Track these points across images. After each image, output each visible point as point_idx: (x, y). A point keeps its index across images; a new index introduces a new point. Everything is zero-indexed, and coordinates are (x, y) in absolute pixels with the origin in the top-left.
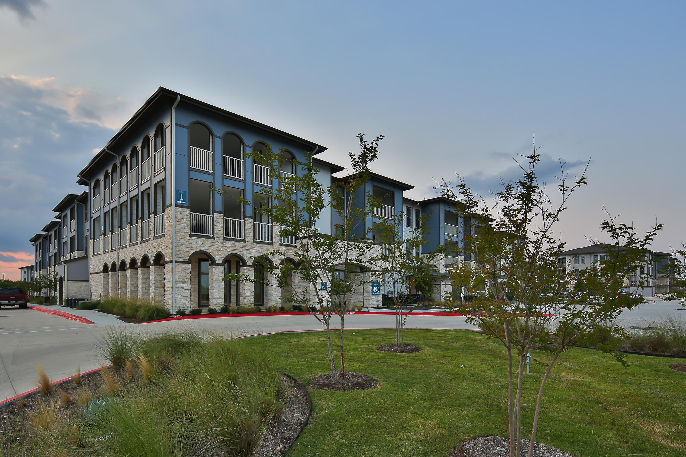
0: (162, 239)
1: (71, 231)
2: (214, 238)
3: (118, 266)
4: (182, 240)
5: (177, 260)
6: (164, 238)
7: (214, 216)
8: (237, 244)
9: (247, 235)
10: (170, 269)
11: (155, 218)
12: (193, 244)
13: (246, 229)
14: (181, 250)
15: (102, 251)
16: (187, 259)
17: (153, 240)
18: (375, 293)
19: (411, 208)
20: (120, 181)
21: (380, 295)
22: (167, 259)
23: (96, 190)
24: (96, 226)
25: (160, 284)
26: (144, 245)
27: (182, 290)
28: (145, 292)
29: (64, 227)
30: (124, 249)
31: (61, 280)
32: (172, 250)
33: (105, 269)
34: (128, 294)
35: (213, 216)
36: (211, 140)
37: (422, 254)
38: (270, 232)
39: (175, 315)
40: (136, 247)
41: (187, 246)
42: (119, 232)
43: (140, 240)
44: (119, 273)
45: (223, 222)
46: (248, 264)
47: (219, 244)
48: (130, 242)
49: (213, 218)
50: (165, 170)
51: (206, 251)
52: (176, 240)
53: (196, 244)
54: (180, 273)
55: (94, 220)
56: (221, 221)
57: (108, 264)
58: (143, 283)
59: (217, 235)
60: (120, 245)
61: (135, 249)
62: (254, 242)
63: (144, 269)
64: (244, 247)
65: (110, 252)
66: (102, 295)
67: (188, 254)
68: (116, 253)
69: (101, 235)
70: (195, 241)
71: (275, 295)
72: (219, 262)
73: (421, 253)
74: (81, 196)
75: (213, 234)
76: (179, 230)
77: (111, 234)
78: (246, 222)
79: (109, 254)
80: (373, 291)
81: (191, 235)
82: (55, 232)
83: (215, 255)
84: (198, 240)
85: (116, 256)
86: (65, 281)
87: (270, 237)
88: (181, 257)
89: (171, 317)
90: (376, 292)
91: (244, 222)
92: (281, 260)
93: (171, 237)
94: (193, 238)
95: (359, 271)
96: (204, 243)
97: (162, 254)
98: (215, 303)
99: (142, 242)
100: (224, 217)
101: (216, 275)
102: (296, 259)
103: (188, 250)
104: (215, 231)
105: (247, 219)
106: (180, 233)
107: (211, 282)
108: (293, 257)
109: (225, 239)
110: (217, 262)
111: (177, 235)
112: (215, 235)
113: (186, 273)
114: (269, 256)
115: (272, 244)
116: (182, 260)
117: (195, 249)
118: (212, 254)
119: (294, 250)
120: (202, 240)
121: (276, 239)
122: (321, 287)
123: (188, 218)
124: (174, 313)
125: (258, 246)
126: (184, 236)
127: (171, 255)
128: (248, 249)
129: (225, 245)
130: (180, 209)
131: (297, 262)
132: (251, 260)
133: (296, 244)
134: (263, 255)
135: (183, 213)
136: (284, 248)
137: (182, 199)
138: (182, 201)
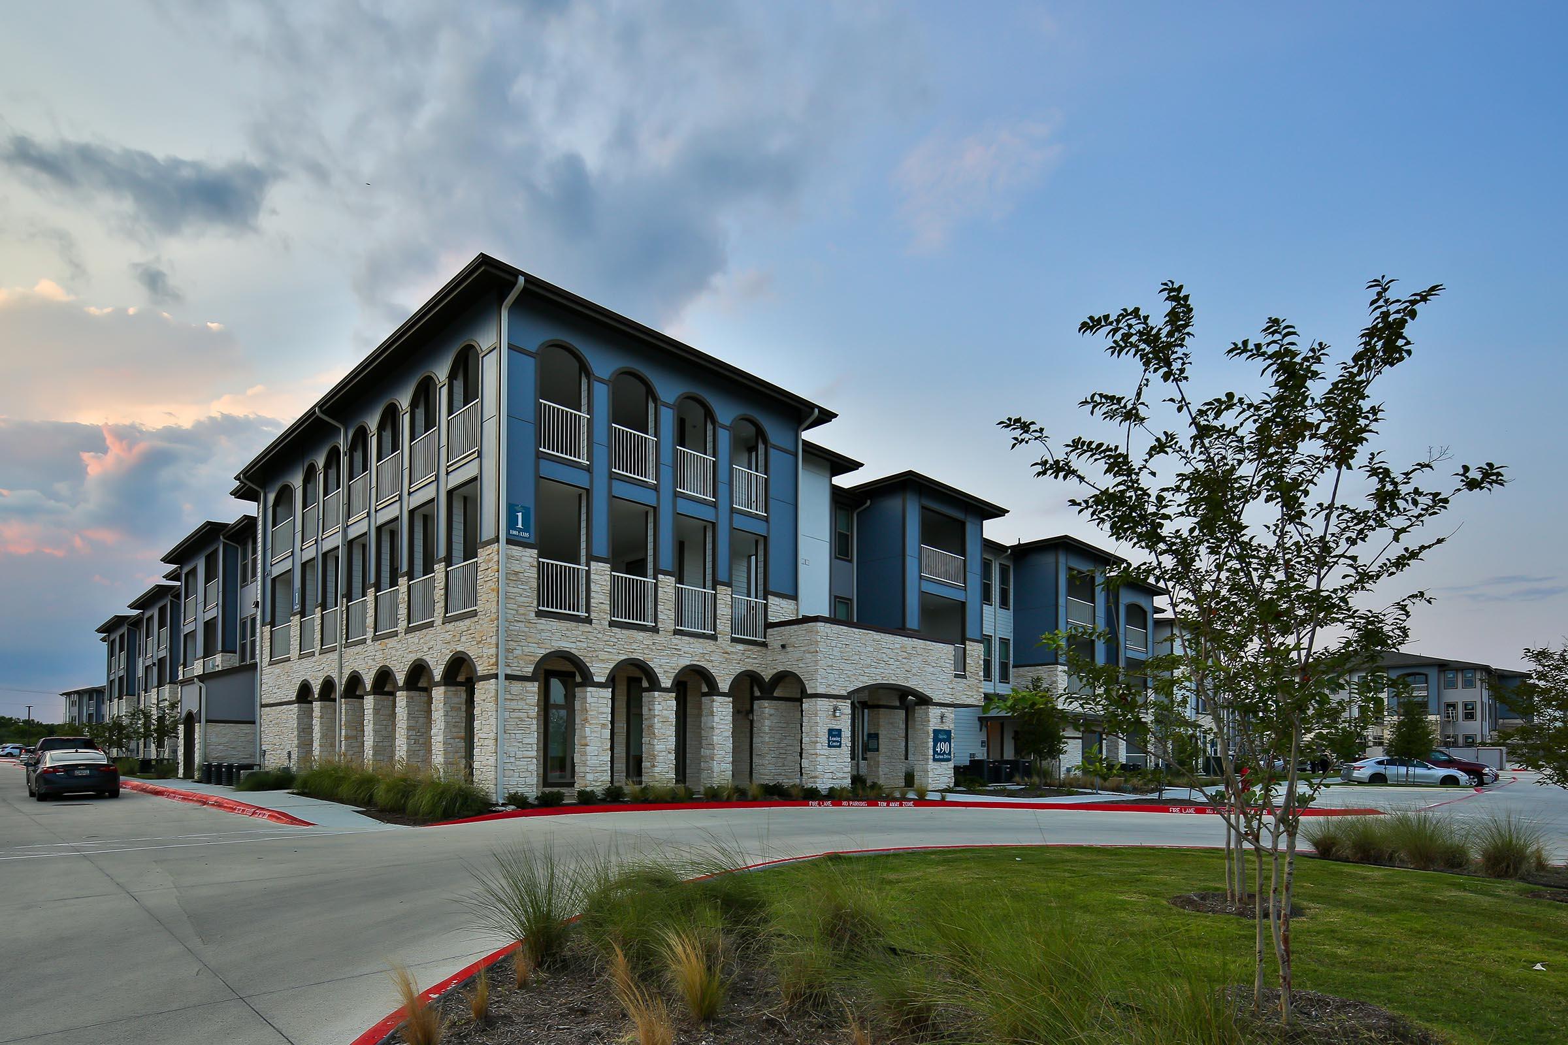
0: (467, 622)
1: (205, 608)
2: (588, 621)
3: (340, 688)
4: (520, 624)
5: (509, 672)
6: (476, 619)
7: (590, 567)
8: (640, 635)
9: (661, 616)
10: (493, 694)
11: (447, 573)
12: (544, 635)
13: (659, 600)
14: (517, 648)
15: (294, 653)
16: (529, 670)
17: (443, 624)
18: (941, 757)
19: (991, 561)
20: (349, 486)
21: (949, 760)
22: (481, 670)
23: (279, 509)
24: (277, 595)
25: (457, 730)
26: (414, 638)
27: (518, 744)
28: (413, 749)
29: (186, 597)
30: (359, 648)
31: (190, 721)
32: (497, 648)
33: (304, 693)
34: (369, 752)
35: (587, 568)
36: (584, 387)
37: (1014, 667)
38: (709, 608)
39: (503, 805)
40: (391, 642)
41: (529, 640)
42: (345, 606)
43: (403, 625)
44: (343, 706)
45: (609, 583)
46: (663, 685)
47: (600, 636)
48: (376, 631)
49: (588, 573)
50: (480, 455)
51: (573, 651)
52: (507, 624)
53: (550, 634)
54: (514, 705)
55: (274, 580)
56: (605, 580)
57: (312, 682)
58: (409, 728)
59: (596, 615)
60: (347, 638)
61: (389, 646)
62: (676, 632)
63: (412, 693)
64: (654, 644)
65: (317, 654)
66: (294, 756)
67: (532, 658)
68: (335, 656)
69: (294, 615)
70: (548, 627)
71: (719, 758)
72: (600, 678)
73: (1011, 666)
74: (236, 526)
75: (588, 610)
76: (512, 600)
77: (322, 611)
78: (659, 585)
79: (314, 659)
80: (935, 752)
81: (540, 614)
82: (162, 611)
83: (592, 663)
84: (555, 624)
85: (336, 665)
86: (200, 722)
87: (709, 621)
88: (516, 664)
89: (495, 811)
90: (943, 754)
91: (656, 585)
92: (733, 677)
93: (495, 616)
94: (543, 621)
95: (898, 704)
96: (568, 634)
97: (466, 658)
98: (590, 777)
99: (409, 630)
100: (612, 571)
101: (592, 708)
102: (767, 675)
103: (532, 650)
104: (592, 605)
105: (660, 577)
106: (515, 607)
107: (580, 726)
108: (758, 670)
109: (612, 624)
110: (596, 679)
111: (510, 611)
112: (592, 613)
113: (526, 704)
114: (708, 666)
115: (714, 638)
116: (519, 673)
117: (547, 646)
118: (586, 660)
119: (760, 654)
120: (562, 624)
121: (724, 626)
122: (829, 741)
123: (533, 573)
124: (501, 802)
125: (683, 642)
126: (523, 614)
127: (494, 660)
128: (664, 648)
129: (612, 639)
130: (516, 551)
131: (767, 680)
132: (670, 675)
133: (765, 638)
134: (695, 663)
135: (524, 559)
136: (741, 647)
137: (520, 526)
138: (520, 530)
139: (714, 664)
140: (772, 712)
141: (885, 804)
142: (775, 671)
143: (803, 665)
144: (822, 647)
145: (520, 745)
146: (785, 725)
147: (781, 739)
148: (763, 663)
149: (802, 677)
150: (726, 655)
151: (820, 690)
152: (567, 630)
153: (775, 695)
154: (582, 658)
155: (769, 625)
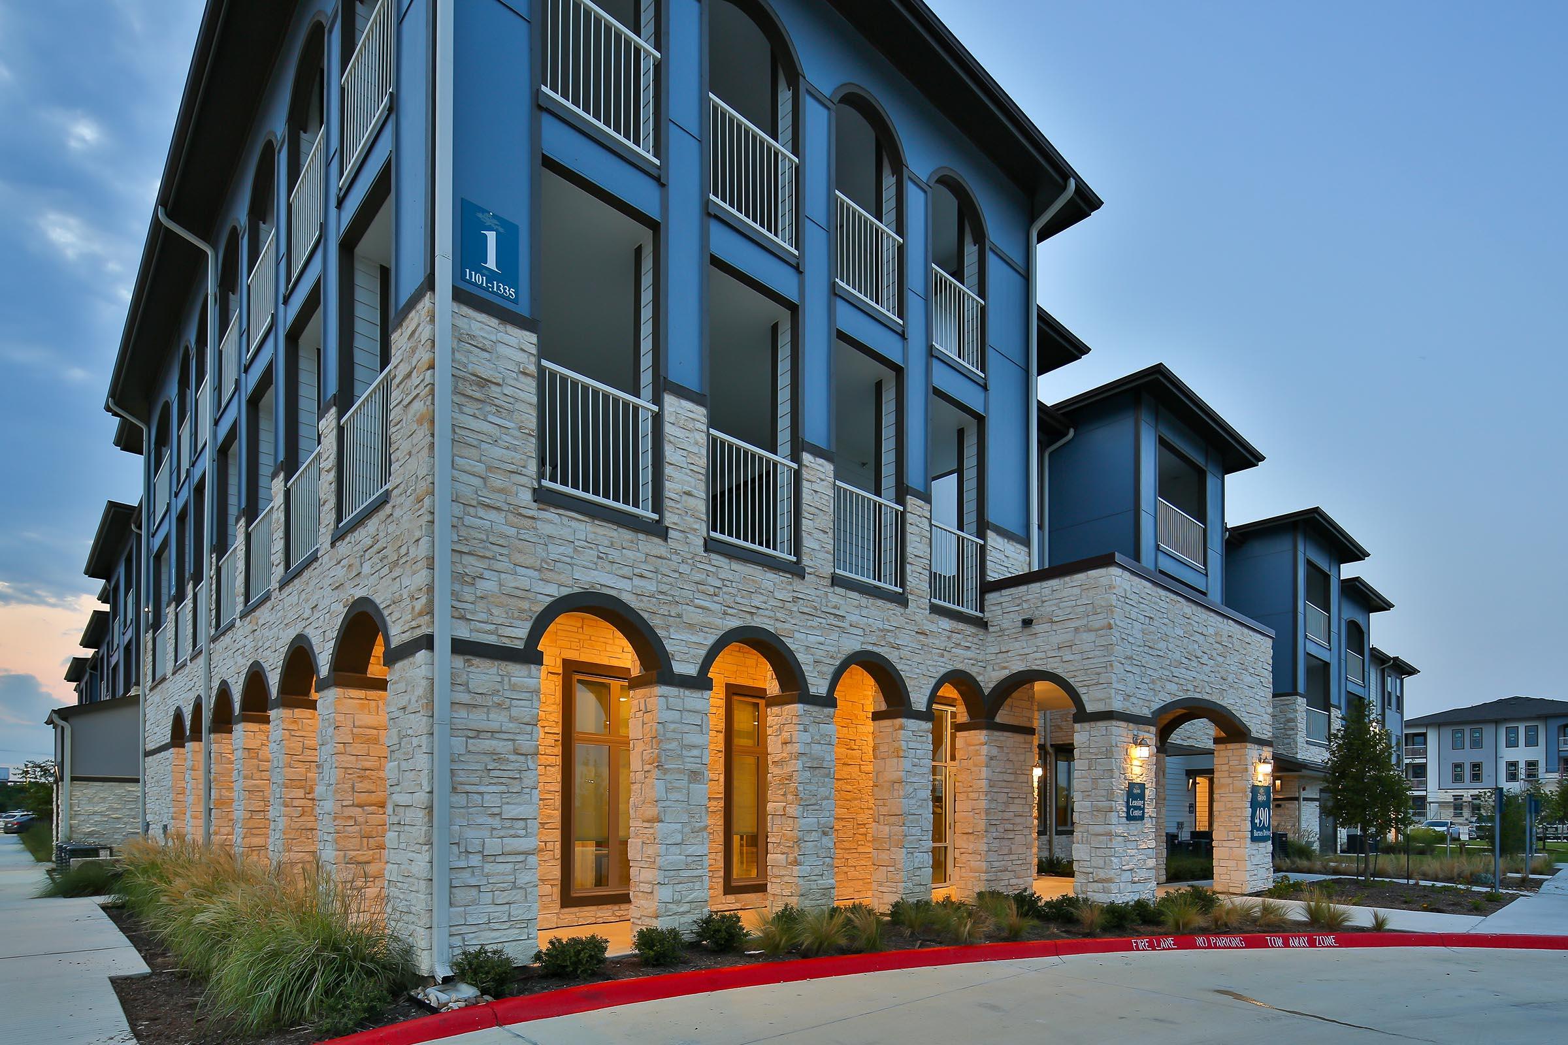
0: (374, 523)
2: (659, 530)
3: (208, 715)
4: (493, 515)
5: (464, 633)
6: (388, 509)
7: (661, 408)
8: (768, 579)
9: (808, 542)
10: (420, 691)
12: (555, 551)
13: (805, 507)
14: (487, 574)
15: (170, 666)
16: (516, 633)
17: (333, 547)
22: (399, 631)
26: (293, 592)
30: (228, 637)
32: (431, 567)
33: (178, 731)
40: (265, 613)
41: (520, 559)
43: (278, 574)
45: (704, 452)
47: (684, 568)
48: (247, 599)
49: (658, 419)
51: (626, 598)
52: (458, 510)
56: (697, 443)
57: (184, 709)
59: (675, 519)
61: (261, 622)
62: (836, 581)
63: (292, 711)
64: (795, 600)
65: (189, 661)
67: (525, 605)
70: (566, 533)
72: (685, 667)
75: (658, 507)
76: (474, 451)
78: (805, 474)
79: (186, 671)
81: (542, 497)
83: (668, 627)
84: (581, 528)
85: (205, 674)
86: (62, 780)
88: (483, 617)
91: (797, 473)
92: (934, 679)
93: (423, 486)
94: (551, 514)
96: (614, 554)
97: (372, 611)
98: (665, 892)
99: (286, 581)
100: (710, 424)
101: (669, 735)
102: (989, 679)
103: (524, 583)
104: (667, 494)
105: (807, 457)
106: (480, 468)
107: (640, 776)
108: (973, 671)
109: (710, 546)
110: (679, 668)
111: (464, 478)
112: (667, 515)
113: (512, 719)
114: (892, 656)
115: (901, 600)
116: (491, 639)
117: (563, 578)
118: (655, 622)
119: (975, 640)
120: (600, 531)
121: (917, 581)
122: (1128, 807)
123: (528, 391)
124: (442, 972)
125: (849, 603)
126: (501, 491)
127: (424, 600)
128: (813, 612)
129: (710, 580)
130: (482, 325)
131: (986, 692)
132: (825, 669)
133: (982, 610)
134: (870, 648)
135: (502, 349)
136: (945, 624)
137: (491, 263)
138: (491, 276)
139: (904, 653)
140: (995, 752)
141: (1280, 942)
142: (1006, 673)
143: (1071, 657)
144: (1118, 619)
145: (496, 822)
146: (1012, 778)
147: (1006, 804)
148: (980, 657)
149: (1071, 681)
150: (921, 637)
151: (1117, 705)
152: (612, 545)
153: (998, 719)
154: (645, 616)
155: (987, 587)
